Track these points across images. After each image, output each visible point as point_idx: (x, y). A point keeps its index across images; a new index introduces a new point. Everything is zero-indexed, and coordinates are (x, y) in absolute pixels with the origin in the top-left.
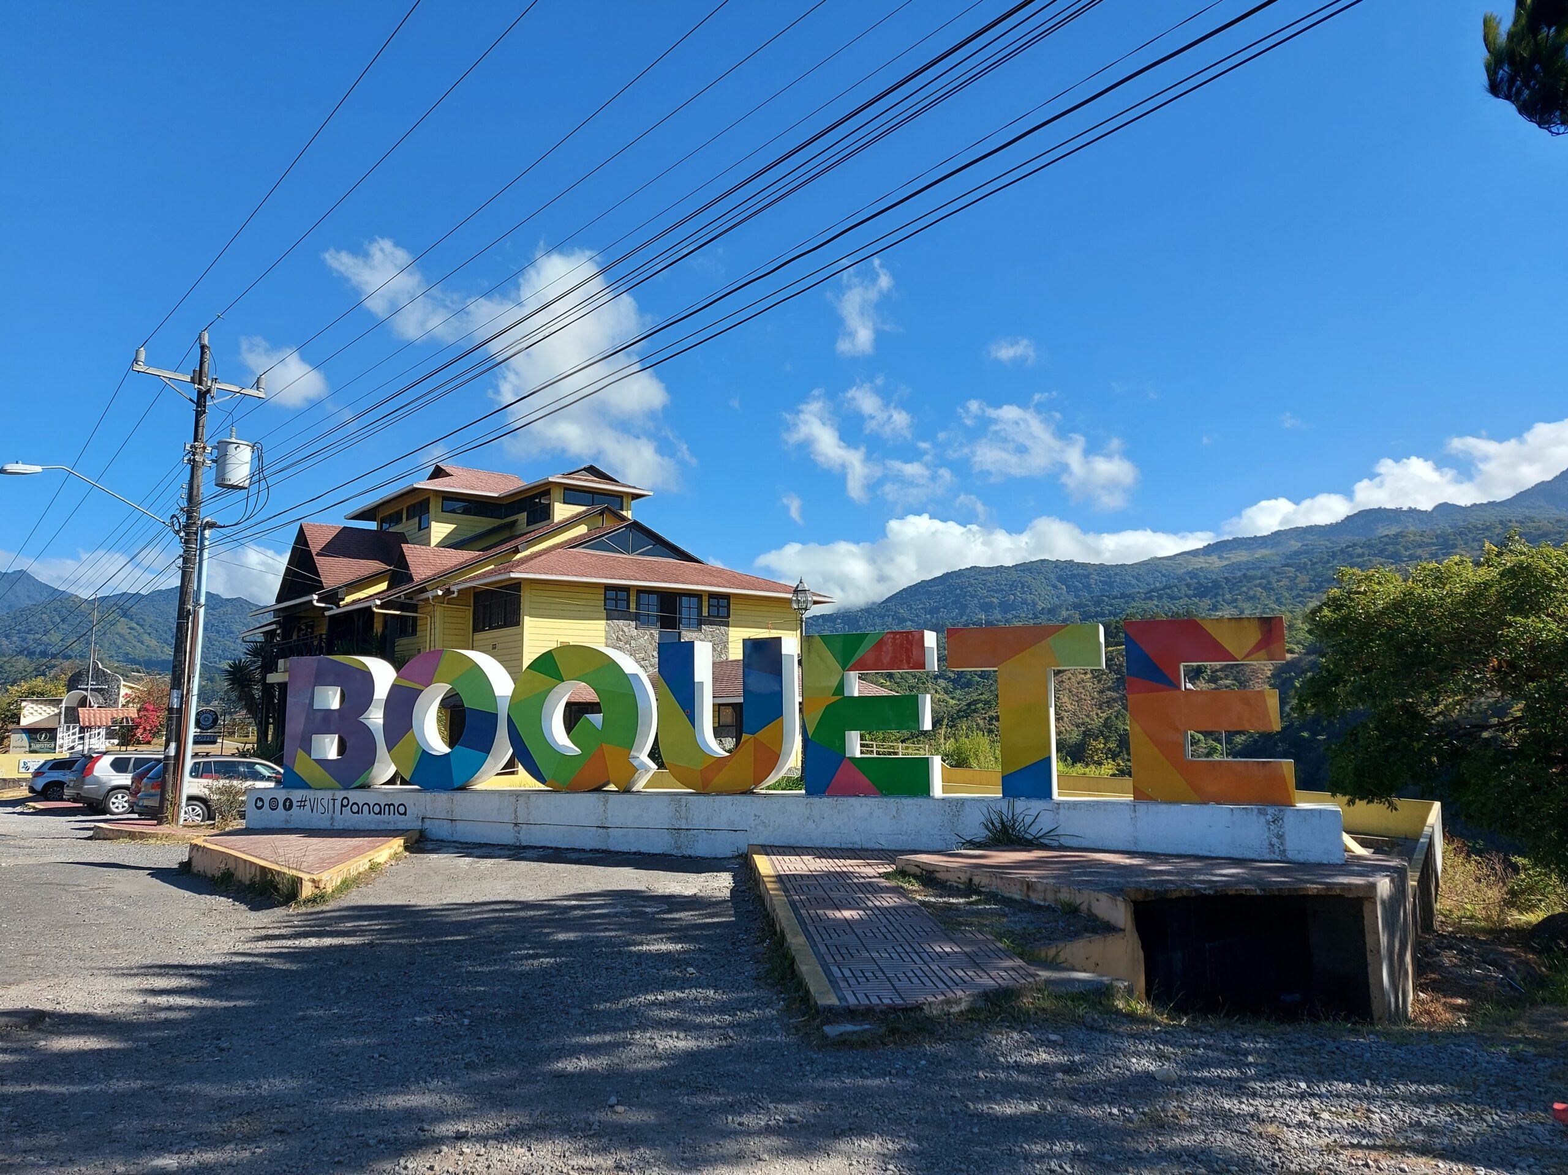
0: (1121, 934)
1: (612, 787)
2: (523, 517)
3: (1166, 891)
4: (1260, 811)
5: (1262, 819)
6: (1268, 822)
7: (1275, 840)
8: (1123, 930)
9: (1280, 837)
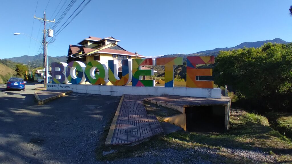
0: (182, 114)
1: (102, 84)
2: (101, 44)
3: (191, 106)
4: (207, 90)
5: (208, 91)
6: (209, 92)
7: (210, 95)
8: (183, 113)
9: (211, 94)
